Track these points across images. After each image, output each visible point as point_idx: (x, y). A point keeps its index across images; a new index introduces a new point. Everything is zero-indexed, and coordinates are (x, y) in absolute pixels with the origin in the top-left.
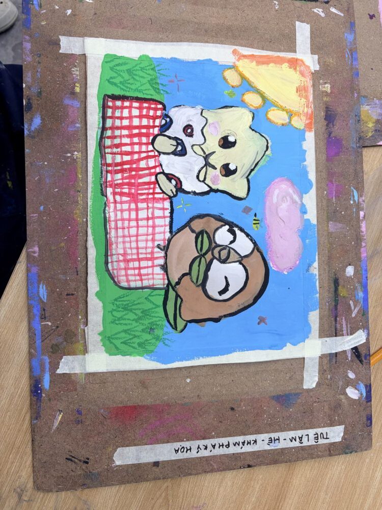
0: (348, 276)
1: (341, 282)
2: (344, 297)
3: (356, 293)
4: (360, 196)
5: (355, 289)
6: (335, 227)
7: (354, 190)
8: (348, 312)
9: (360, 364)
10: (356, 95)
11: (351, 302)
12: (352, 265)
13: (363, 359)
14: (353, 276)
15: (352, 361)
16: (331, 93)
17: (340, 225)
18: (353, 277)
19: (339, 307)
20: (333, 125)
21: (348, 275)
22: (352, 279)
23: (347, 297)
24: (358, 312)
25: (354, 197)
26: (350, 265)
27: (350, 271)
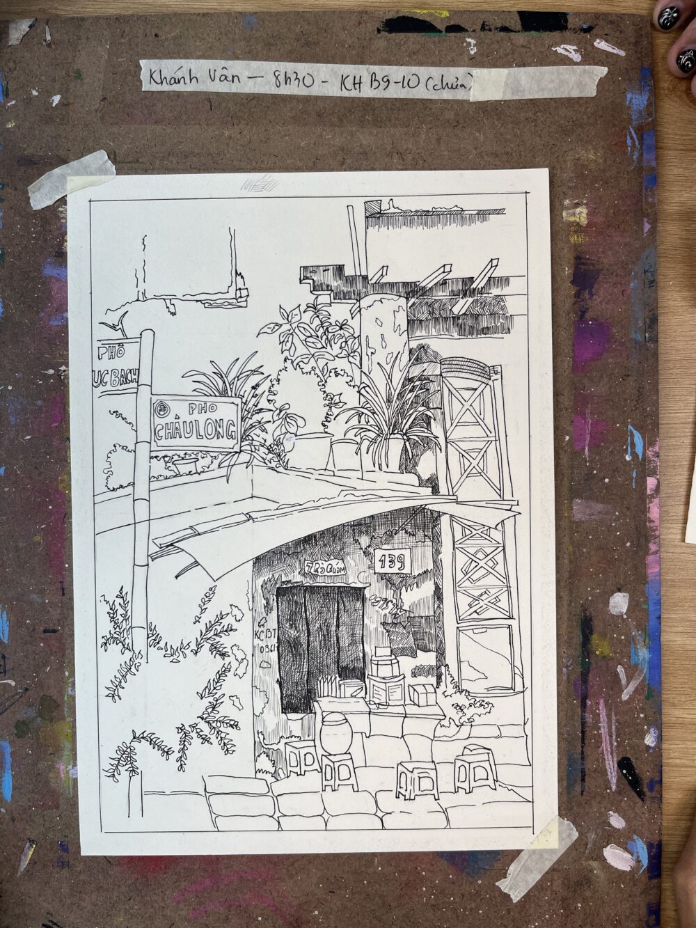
0: (614, 613)
1: (598, 625)
2: (604, 657)
3: (633, 651)
4: (650, 443)
5: (631, 641)
6: (588, 511)
7: (635, 432)
8: (612, 689)
9: (638, 799)
10: (647, 227)
11: (620, 669)
12: (625, 591)
13: (646, 790)
14: (626, 614)
15: (620, 792)
16: (589, 225)
17: (599, 507)
18: (625, 617)
19: (591, 677)
20: (591, 294)
21: (614, 611)
22: (623, 620)
23: (612, 659)
24: (636, 691)
25: (633, 445)
26: (619, 590)
27: (619, 603)
